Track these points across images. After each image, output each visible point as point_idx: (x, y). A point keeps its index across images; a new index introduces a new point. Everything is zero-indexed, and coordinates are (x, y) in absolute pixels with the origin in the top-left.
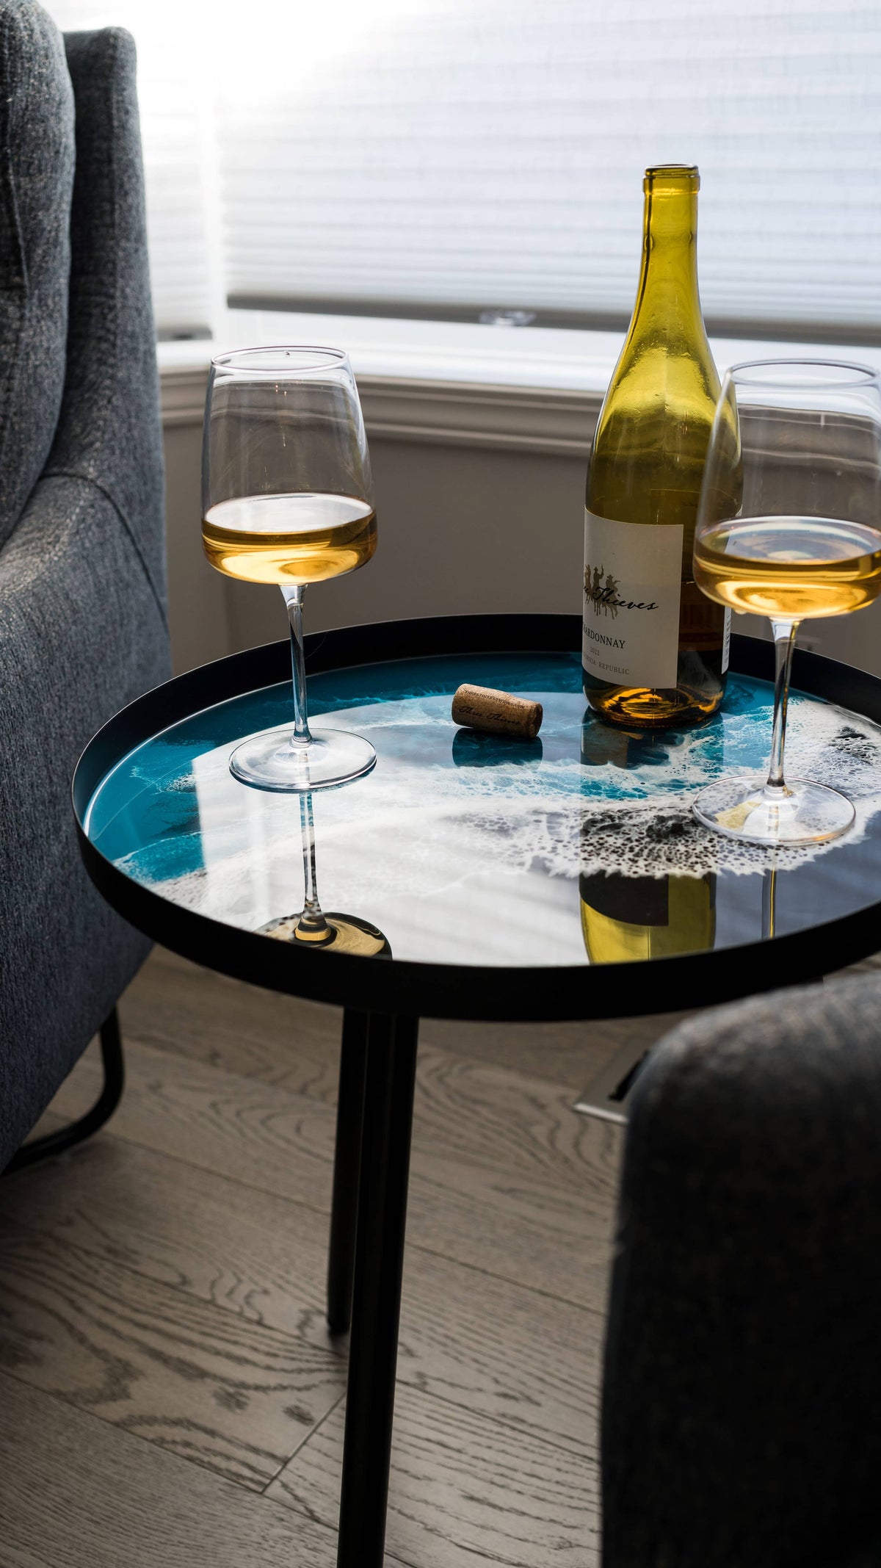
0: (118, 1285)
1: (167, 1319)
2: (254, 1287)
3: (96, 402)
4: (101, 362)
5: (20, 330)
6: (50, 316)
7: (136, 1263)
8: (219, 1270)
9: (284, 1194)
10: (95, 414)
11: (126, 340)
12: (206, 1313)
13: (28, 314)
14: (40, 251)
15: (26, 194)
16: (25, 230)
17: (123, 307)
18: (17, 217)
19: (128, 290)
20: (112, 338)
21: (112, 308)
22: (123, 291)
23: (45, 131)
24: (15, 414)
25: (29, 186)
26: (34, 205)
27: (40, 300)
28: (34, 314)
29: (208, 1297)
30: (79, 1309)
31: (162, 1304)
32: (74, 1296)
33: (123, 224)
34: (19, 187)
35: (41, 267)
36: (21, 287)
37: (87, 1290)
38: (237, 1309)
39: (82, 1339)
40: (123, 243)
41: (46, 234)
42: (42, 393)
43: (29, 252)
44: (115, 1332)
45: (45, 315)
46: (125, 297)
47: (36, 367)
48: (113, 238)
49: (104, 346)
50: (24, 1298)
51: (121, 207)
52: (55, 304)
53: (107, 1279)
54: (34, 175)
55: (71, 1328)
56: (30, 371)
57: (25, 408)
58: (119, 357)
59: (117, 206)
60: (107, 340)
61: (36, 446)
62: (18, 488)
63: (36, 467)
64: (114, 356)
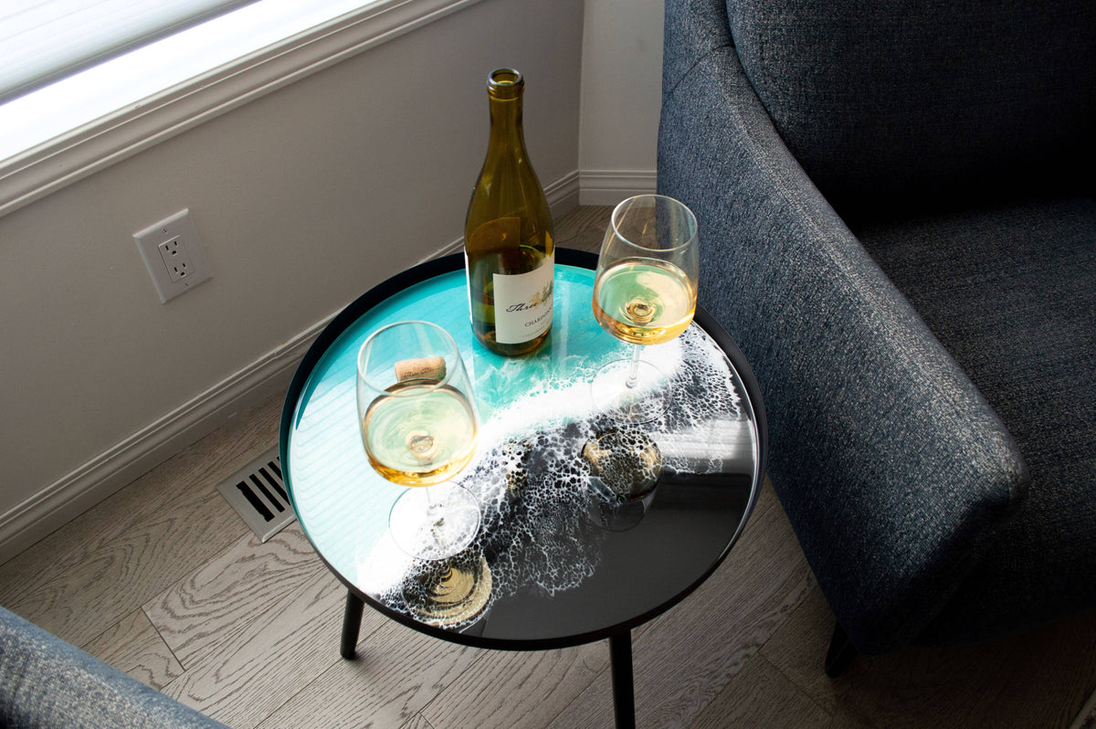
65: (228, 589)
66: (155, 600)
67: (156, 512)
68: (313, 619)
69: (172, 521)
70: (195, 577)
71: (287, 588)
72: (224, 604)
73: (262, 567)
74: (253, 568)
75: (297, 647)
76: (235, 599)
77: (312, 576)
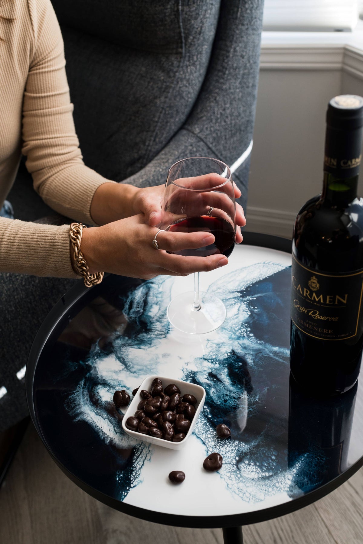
3: (210, 99)
4: (217, 81)
5: (176, 72)
6: (194, 64)
10: (208, 104)
11: (232, 71)
13: (181, 64)
14: (191, 37)
15: (186, 14)
16: (184, 29)
17: (234, 55)
18: (181, 24)
19: (238, 48)
20: (224, 70)
21: (227, 57)
22: (235, 49)
24: (167, 107)
25: (188, 10)
26: (189, 18)
27: (189, 57)
28: (185, 64)
33: (241, 18)
34: (183, 11)
35: (191, 44)
36: (181, 53)
40: (240, 27)
41: (195, 30)
42: (182, 97)
43: (186, 38)
45: (191, 64)
46: (235, 51)
47: (180, 87)
48: (235, 25)
49: (220, 74)
51: (241, 9)
52: (197, 58)
54: (190, 5)
56: (178, 89)
57: (172, 105)
58: (225, 79)
59: (240, 10)
60: (222, 71)
61: (175, 119)
62: (164, 136)
63: (174, 128)
64: (223, 79)
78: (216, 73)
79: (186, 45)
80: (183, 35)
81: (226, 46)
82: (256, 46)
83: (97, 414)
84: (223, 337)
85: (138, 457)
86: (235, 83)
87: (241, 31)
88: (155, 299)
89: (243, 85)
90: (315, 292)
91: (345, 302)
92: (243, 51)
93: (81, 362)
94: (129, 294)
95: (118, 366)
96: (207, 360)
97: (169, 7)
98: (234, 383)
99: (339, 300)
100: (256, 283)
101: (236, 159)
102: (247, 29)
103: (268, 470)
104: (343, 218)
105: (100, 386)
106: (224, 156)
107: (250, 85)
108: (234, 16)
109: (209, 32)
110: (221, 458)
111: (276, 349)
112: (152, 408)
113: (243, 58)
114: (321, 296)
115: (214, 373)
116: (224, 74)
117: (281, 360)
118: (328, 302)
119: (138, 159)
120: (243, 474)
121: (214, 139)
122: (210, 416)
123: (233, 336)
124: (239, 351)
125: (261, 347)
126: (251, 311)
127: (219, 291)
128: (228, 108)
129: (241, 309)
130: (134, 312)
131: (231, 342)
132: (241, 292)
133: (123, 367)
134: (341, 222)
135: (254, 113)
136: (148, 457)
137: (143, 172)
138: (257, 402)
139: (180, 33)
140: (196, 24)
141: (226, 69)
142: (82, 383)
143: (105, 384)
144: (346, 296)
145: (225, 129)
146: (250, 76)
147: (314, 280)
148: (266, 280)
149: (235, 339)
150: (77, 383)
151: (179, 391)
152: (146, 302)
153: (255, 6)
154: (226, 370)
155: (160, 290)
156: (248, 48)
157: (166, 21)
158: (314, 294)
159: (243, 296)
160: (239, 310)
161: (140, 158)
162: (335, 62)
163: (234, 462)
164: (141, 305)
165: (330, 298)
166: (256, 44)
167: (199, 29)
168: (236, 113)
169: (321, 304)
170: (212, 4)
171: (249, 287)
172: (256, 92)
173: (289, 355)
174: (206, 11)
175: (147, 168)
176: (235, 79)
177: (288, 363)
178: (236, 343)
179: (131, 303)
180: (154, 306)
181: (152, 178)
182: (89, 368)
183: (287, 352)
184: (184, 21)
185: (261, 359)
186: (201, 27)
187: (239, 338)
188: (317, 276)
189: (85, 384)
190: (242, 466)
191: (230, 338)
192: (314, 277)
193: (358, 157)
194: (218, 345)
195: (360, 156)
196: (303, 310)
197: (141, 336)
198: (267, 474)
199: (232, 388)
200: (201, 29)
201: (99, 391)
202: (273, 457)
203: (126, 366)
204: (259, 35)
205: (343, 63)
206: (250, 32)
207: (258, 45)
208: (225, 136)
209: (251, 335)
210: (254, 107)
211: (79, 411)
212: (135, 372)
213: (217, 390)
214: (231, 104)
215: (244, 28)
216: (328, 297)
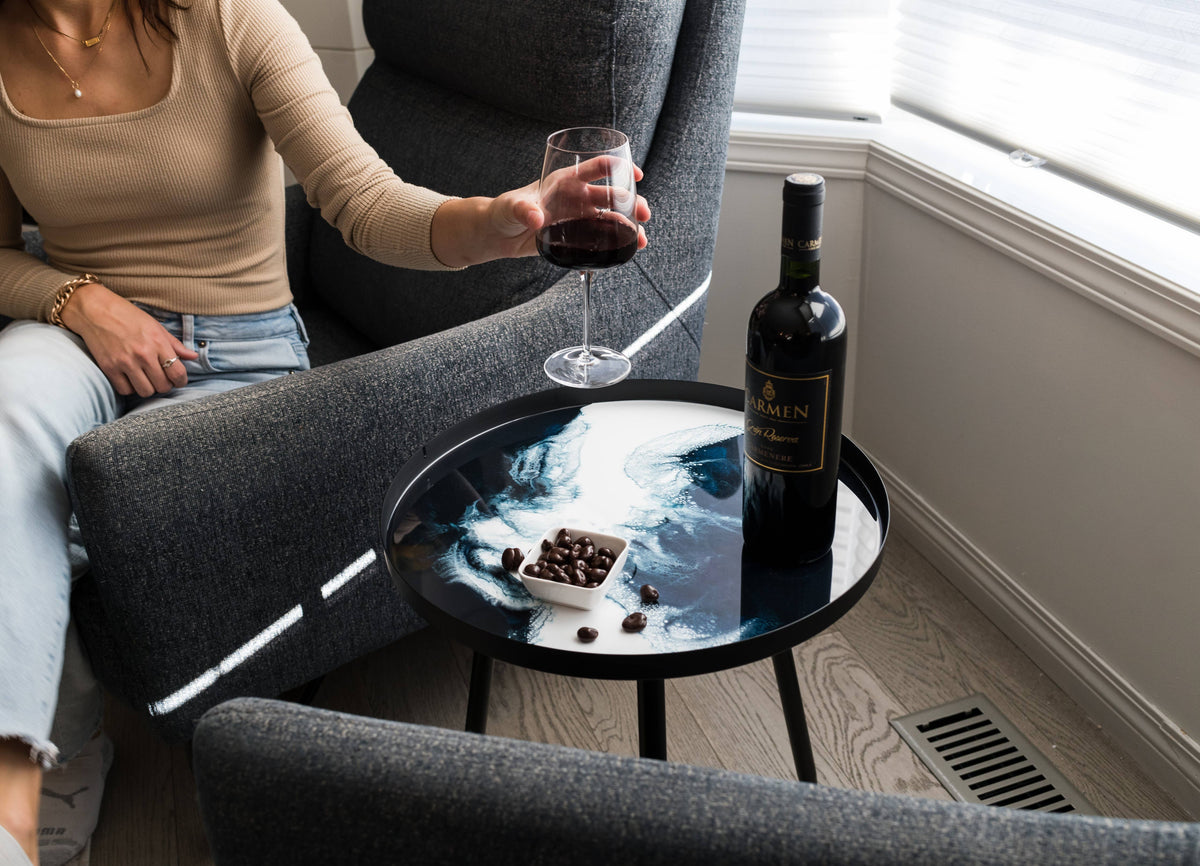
0: (560, 698)
1: (565, 728)
2: (618, 734)
4: (661, 175)
7: (578, 690)
8: (611, 716)
9: (680, 691)
11: (684, 161)
12: (585, 735)
14: (627, 109)
15: (621, 76)
16: (617, 96)
17: (688, 139)
18: (613, 89)
19: (694, 130)
20: (673, 159)
22: (690, 130)
23: (641, 38)
25: (624, 71)
26: (626, 82)
29: (593, 727)
30: (533, 701)
31: (570, 719)
32: (537, 693)
34: (617, 71)
35: (626, 118)
37: (545, 692)
38: (600, 741)
39: (521, 717)
40: (699, 99)
41: (633, 98)
43: (619, 109)
44: (538, 722)
46: (690, 132)
49: (666, 164)
50: (516, 682)
51: (703, 75)
53: (559, 692)
54: (629, 64)
55: (522, 708)
58: (674, 172)
59: (700, 76)
60: (669, 161)
64: (671, 171)
65: (837, 689)
66: (844, 640)
67: (956, 647)
68: (775, 745)
69: (942, 657)
70: (861, 668)
71: (822, 731)
72: (820, 686)
73: (857, 716)
74: (857, 709)
75: (748, 728)
76: (824, 693)
77: (831, 753)
78: (660, 162)
79: (617, 118)
80: (614, 104)
81: (677, 124)
82: (722, 129)
83: (479, 577)
84: (656, 504)
85: (536, 618)
86: (688, 180)
87: (701, 105)
88: (557, 460)
89: (700, 184)
90: (770, 402)
91: (805, 415)
92: (702, 134)
93: (452, 525)
94: (518, 453)
95: (506, 529)
96: (631, 527)
97: (597, 64)
98: (666, 551)
99: (798, 413)
100: (704, 447)
101: (685, 296)
102: (710, 104)
103: (705, 632)
104: (803, 309)
105: (481, 550)
106: (666, 288)
107: (712, 185)
108: (692, 85)
109: (654, 102)
110: (645, 619)
111: (726, 518)
112: (559, 556)
113: (702, 144)
114: (778, 408)
115: (639, 540)
116: (673, 165)
117: (731, 530)
118: (785, 416)
119: (531, 283)
120: (673, 635)
121: (652, 259)
122: (632, 582)
123: (668, 504)
124: (676, 519)
125: (706, 516)
126: (694, 478)
127: (649, 454)
128: (676, 216)
129: (680, 475)
130: (526, 474)
131: (665, 509)
132: (682, 457)
133: (513, 530)
134: (799, 312)
135: (716, 228)
136: (550, 618)
137: (539, 298)
138: (695, 570)
139: (610, 101)
140: (635, 91)
141: (676, 157)
142: (456, 545)
143: (487, 547)
144: (807, 406)
145: (670, 247)
146: (712, 172)
147: (769, 385)
148: (718, 445)
149: (670, 506)
150: (449, 546)
151: (592, 544)
152: (543, 464)
153: (724, 73)
154: (656, 538)
155: (565, 450)
156: (710, 131)
157: (591, 83)
158: (770, 406)
159: (683, 462)
160: (677, 476)
161: (535, 279)
162: (855, 167)
163: (663, 624)
164: (536, 465)
165: (788, 409)
166: (722, 127)
167: (639, 98)
168: (687, 225)
169: (778, 418)
170: (660, 65)
171: (694, 451)
172: (720, 197)
173: (741, 526)
174: (650, 74)
175: (546, 295)
176: (688, 174)
177: (741, 533)
178: (672, 511)
179: (522, 464)
180: (555, 468)
181: (553, 307)
182: (464, 531)
183: (739, 521)
184: (618, 85)
185: (704, 528)
186: (643, 96)
187: (675, 506)
188: (773, 381)
189: (459, 547)
190: (672, 628)
191: (664, 506)
192: (769, 382)
193: (817, 239)
194: (647, 512)
195: (820, 238)
196: (758, 431)
197: (537, 499)
198: (703, 636)
199: (663, 556)
200: (642, 99)
201: (480, 554)
202: (713, 621)
203: (517, 530)
204: (728, 114)
205: (867, 169)
206: (714, 107)
207: (726, 128)
208: (669, 257)
209: (693, 503)
210: (716, 220)
211: (453, 573)
212: (529, 537)
213: (642, 558)
214: (680, 209)
215: (705, 102)
216: (786, 408)
